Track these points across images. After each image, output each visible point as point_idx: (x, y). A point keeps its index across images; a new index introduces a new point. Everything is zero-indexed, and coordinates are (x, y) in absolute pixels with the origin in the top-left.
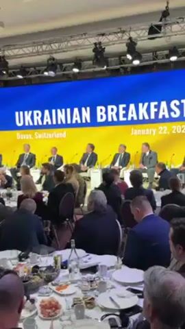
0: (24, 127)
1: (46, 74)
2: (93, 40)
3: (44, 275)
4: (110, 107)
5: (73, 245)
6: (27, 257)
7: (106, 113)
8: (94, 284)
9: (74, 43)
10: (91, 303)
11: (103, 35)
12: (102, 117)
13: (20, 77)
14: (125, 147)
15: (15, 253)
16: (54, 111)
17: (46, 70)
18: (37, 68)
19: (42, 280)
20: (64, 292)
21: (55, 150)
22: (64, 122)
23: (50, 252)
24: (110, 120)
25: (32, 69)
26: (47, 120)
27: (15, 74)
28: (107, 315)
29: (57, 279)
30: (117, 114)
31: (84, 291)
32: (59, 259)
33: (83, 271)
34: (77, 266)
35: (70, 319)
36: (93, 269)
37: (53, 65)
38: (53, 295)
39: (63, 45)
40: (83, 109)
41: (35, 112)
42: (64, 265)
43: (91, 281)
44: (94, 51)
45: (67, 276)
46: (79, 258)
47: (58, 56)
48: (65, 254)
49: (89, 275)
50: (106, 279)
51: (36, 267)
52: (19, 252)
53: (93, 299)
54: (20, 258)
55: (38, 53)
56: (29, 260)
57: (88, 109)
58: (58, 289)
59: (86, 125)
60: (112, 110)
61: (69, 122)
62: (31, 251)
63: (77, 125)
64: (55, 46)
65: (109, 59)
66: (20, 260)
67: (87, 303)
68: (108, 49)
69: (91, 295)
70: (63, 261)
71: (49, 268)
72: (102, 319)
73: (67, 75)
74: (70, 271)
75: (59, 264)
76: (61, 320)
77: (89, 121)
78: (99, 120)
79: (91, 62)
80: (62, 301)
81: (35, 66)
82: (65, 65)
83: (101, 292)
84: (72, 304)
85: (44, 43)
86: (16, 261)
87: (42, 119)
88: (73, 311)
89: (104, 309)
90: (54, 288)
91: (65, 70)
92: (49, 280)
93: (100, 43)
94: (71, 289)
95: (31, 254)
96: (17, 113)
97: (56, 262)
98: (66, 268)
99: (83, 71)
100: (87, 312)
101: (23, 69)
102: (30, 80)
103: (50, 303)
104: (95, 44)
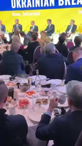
0: (16, 9)
5: (37, 73)
10: (46, 102)
12: (61, 2)
14: (74, 22)
15: (8, 76)
21: (33, 22)
22: (39, 6)
24: (66, 4)
26: (29, 4)
33: (43, 86)
36: (48, 86)
38: (26, 97)
43: (47, 92)
45: (34, 89)
46: (41, 80)
49: (46, 89)
51: (18, 84)
52: (10, 76)
53: (47, 100)
56: (15, 80)
59: (52, 7)
61: (42, 6)
62: (16, 76)
63: (46, 8)
66: (11, 80)
67: (43, 102)
69: (46, 98)
70: (33, 81)
71: (25, 84)
74: (36, 86)
75: (30, 83)
77: (54, 5)
78: (60, 4)
80: (30, 101)
84: (36, 102)
86: (9, 81)
87: (26, 4)
92: (25, 90)
95: (16, 77)
98: (34, 85)
103: (24, 101)
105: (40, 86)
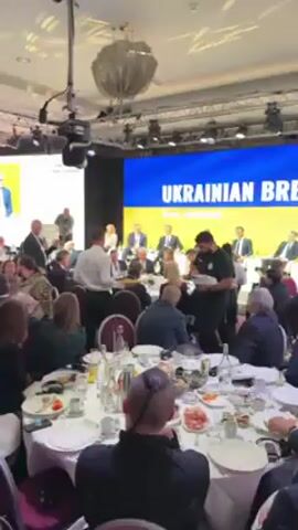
0: (172, 204)
1: (204, 140)
2: (267, 100)
3: (190, 380)
4: (279, 183)
6: (170, 356)
7: (275, 190)
8: (248, 400)
9: (242, 103)
10: (244, 422)
11: (279, 93)
12: (268, 195)
13: (172, 144)
15: (157, 350)
16: (208, 186)
17: (203, 136)
18: (193, 134)
19: (187, 386)
20: (213, 403)
22: (220, 200)
23: (197, 354)
24: (278, 199)
25: (188, 135)
26: (199, 197)
27: (168, 140)
28: (263, 439)
29: (204, 387)
30: (289, 193)
31: (237, 406)
32: (207, 364)
33: (236, 382)
34: (229, 375)
35: (218, 436)
36: (248, 382)
37: (212, 130)
38: (199, 405)
39: (228, 106)
40: (245, 184)
41: (186, 187)
42: (213, 372)
43: (246, 396)
44: (267, 112)
45: (217, 385)
46: (231, 366)
47: (220, 119)
48: (214, 359)
49: (242, 389)
50: (263, 396)
51: (181, 369)
52: (161, 349)
53: (246, 417)
54: (163, 356)
55: (197, 116)
56: (171, 359)
57: (252, 184)
58: (205, 399)
59: (247, 204)
60: (283, 186)
61: (226, 199)
62: (175, 349)
63: (235, 204)
64: (217, 107)
65: (285, 123)
66: (162, 358)
67: (239, 421)
68: (285, 111)
69: (245, 412)
70: (212, 366)
71: (196, 372)
72: (257, 442)
73: (229, 141)
74: (221, 380)
75: (207, 370)
76: (208, 436)
77: (251, 199)
78: (264, 198)
79: (261, 126)
80: (209, 413)
81: (191, 130)
82: (226, 130)
83: (256, 410)
84: (221, 418)
85: (205, 104)
86: (158, 359)
87: (193, 195)
88: (223, 427)
89: (260, 431)
90: (200, 397)
91: (226, 136)
92: (194, 386)
93: (275, 103)
94: (220, 401)
95: (174, 353)
96: (164, 188)
97: (203, 367)
98: (215, 376)
99: (250, 137)
100: (240, 431)
101: (176, 135)
102: (184, 147)
103: (196, 413)
104: (269, 104)
105: (229, 380)
